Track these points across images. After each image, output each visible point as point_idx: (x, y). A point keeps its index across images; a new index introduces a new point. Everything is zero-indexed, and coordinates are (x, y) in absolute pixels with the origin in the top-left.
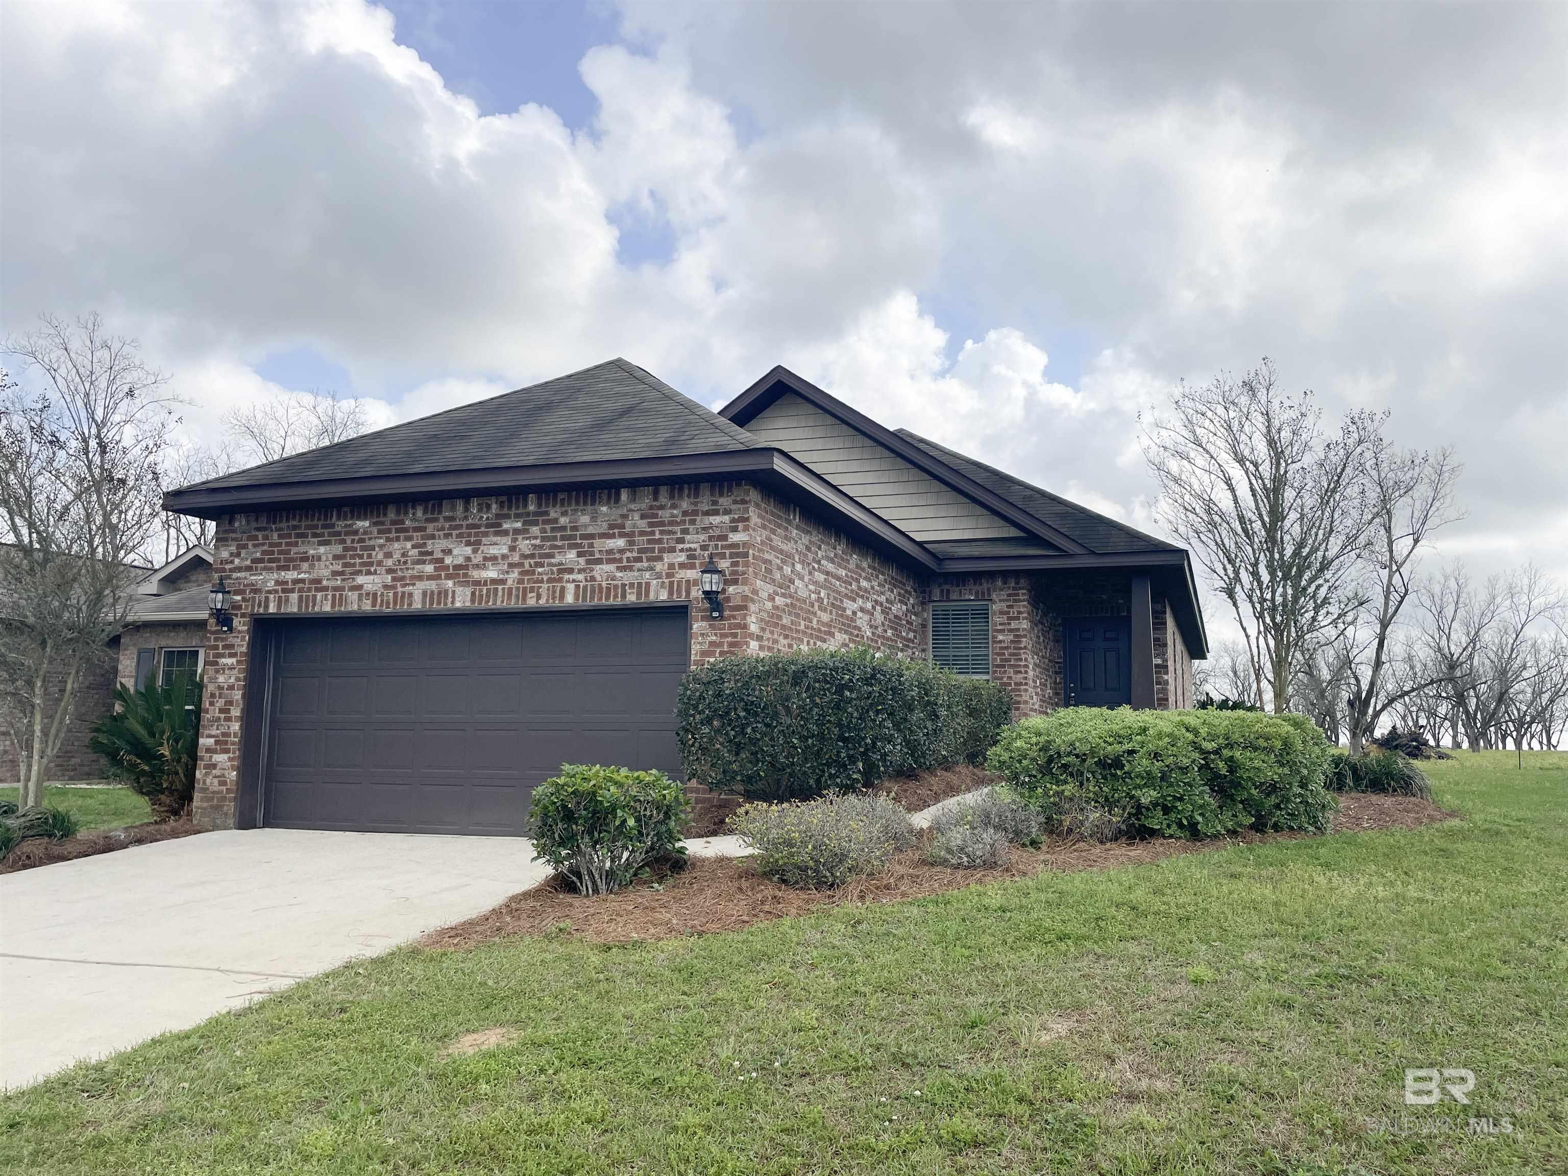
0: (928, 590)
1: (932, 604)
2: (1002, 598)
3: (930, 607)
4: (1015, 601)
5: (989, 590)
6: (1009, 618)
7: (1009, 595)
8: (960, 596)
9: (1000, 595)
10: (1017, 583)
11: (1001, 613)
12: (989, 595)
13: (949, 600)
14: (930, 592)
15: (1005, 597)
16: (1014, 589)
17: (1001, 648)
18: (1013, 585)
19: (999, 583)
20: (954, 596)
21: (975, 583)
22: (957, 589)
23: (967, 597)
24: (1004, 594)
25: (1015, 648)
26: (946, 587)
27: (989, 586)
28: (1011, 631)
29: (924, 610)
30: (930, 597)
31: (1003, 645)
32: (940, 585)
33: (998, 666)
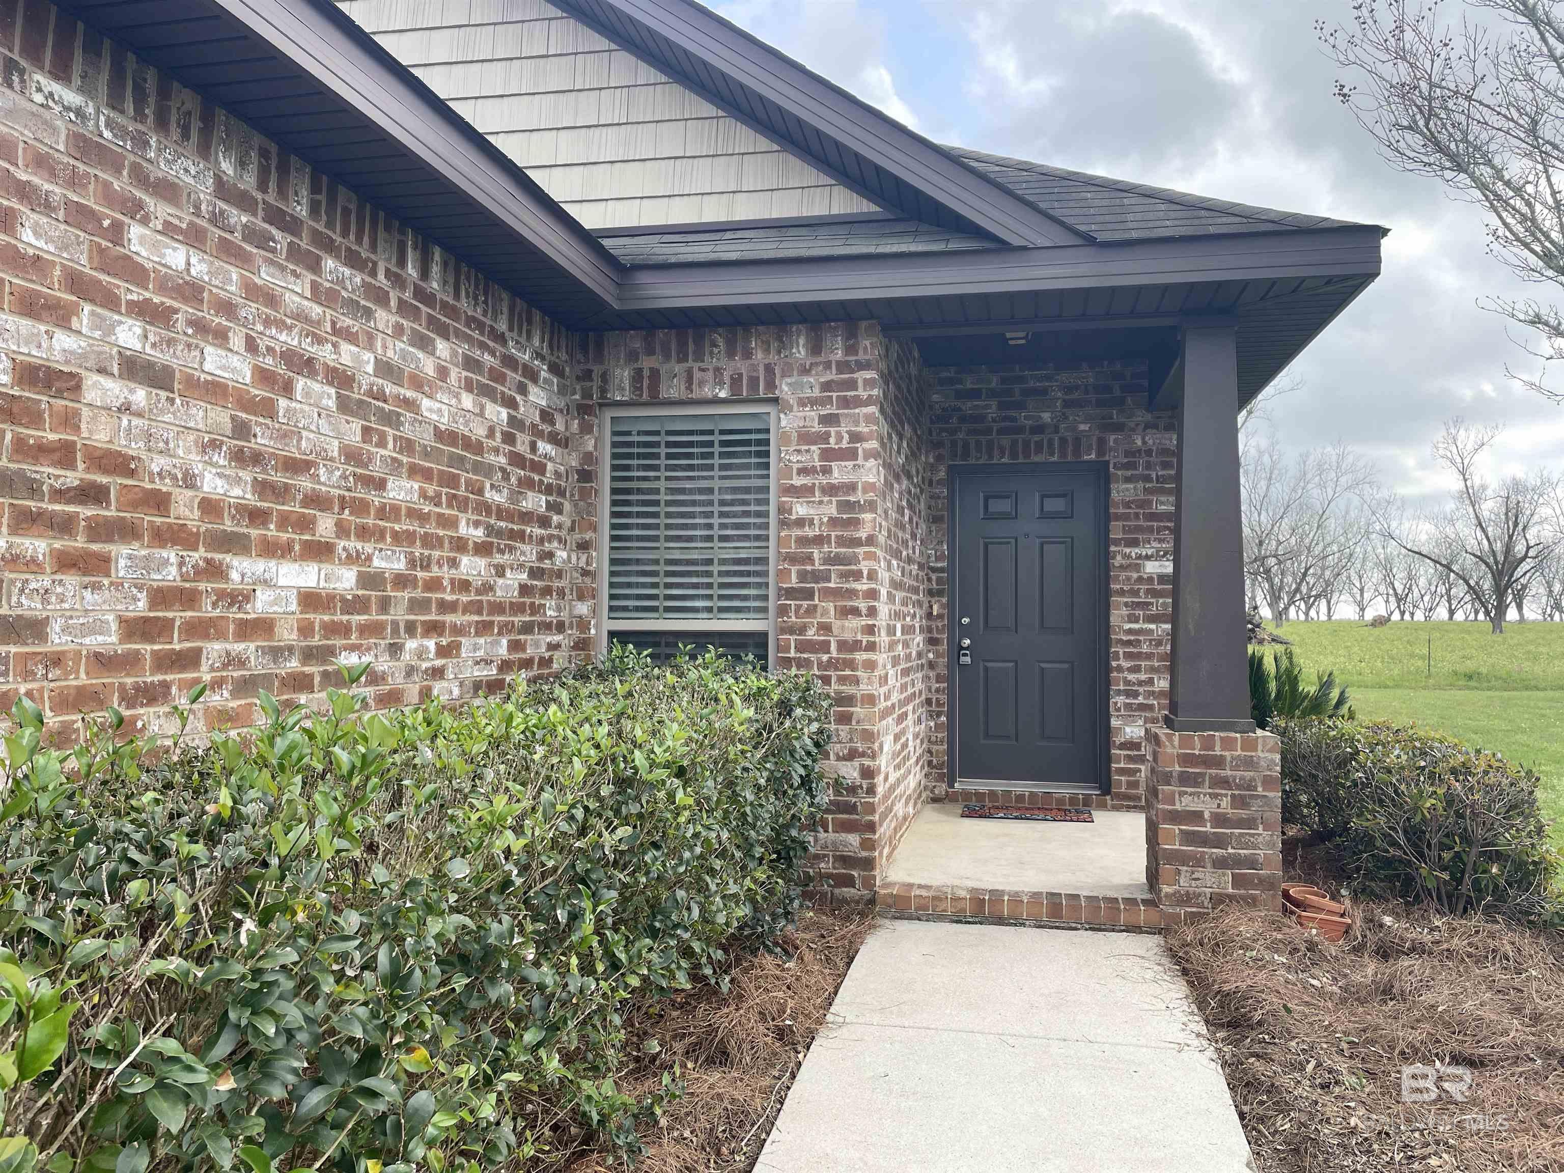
0: (597, 370)
1: (609, 414)
2: (808, 393)
3: (605, 421)
4: (846, 403)
5: (769, 369)
6: (828, 455)
7: (827, 386)
8: (689, 388)
9: (801, 386)
10: (850, 350)
11: (806, 438)
12: (771, 385)
13: (655, 401)
14: (604, 377)
15: (817, 393)
16: (842, 367)
17: (803, 541)
18: (839, 355)
19: (800, 351)
20: (673, 389)
21: (731, 354)
22: (678, 368)
23: (707, 392)
24: (812, 384)
25: (841, 541)
26: (647, 363)
27: (773, 358)
28: (831, 490)
29: (586, 429)
30: (603, 391)
31: (809, 532)
32: (633, 356)
33: (790, 593)
